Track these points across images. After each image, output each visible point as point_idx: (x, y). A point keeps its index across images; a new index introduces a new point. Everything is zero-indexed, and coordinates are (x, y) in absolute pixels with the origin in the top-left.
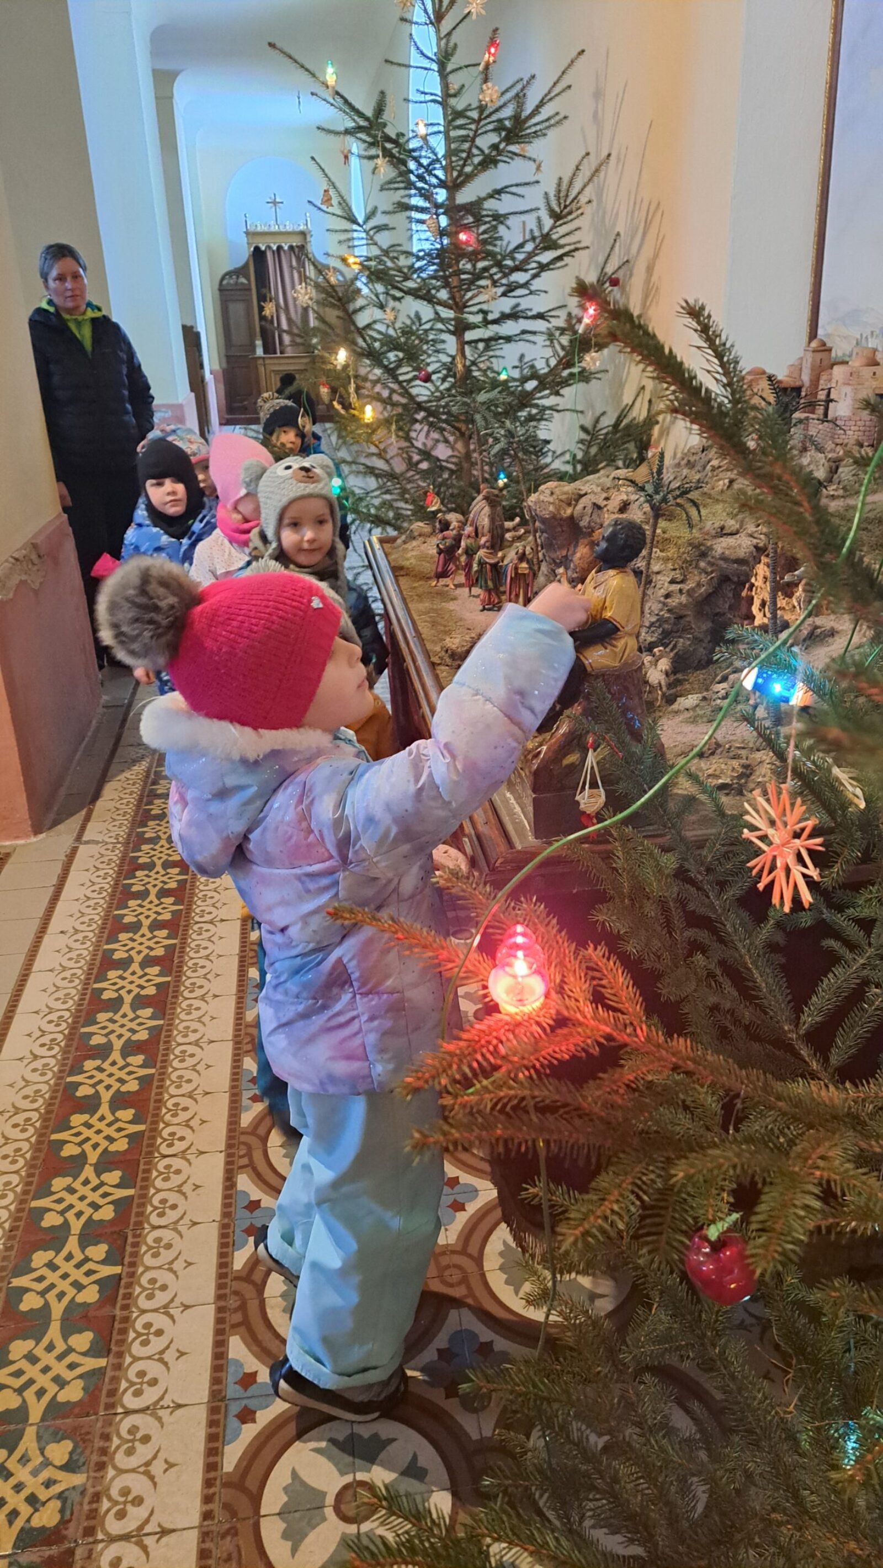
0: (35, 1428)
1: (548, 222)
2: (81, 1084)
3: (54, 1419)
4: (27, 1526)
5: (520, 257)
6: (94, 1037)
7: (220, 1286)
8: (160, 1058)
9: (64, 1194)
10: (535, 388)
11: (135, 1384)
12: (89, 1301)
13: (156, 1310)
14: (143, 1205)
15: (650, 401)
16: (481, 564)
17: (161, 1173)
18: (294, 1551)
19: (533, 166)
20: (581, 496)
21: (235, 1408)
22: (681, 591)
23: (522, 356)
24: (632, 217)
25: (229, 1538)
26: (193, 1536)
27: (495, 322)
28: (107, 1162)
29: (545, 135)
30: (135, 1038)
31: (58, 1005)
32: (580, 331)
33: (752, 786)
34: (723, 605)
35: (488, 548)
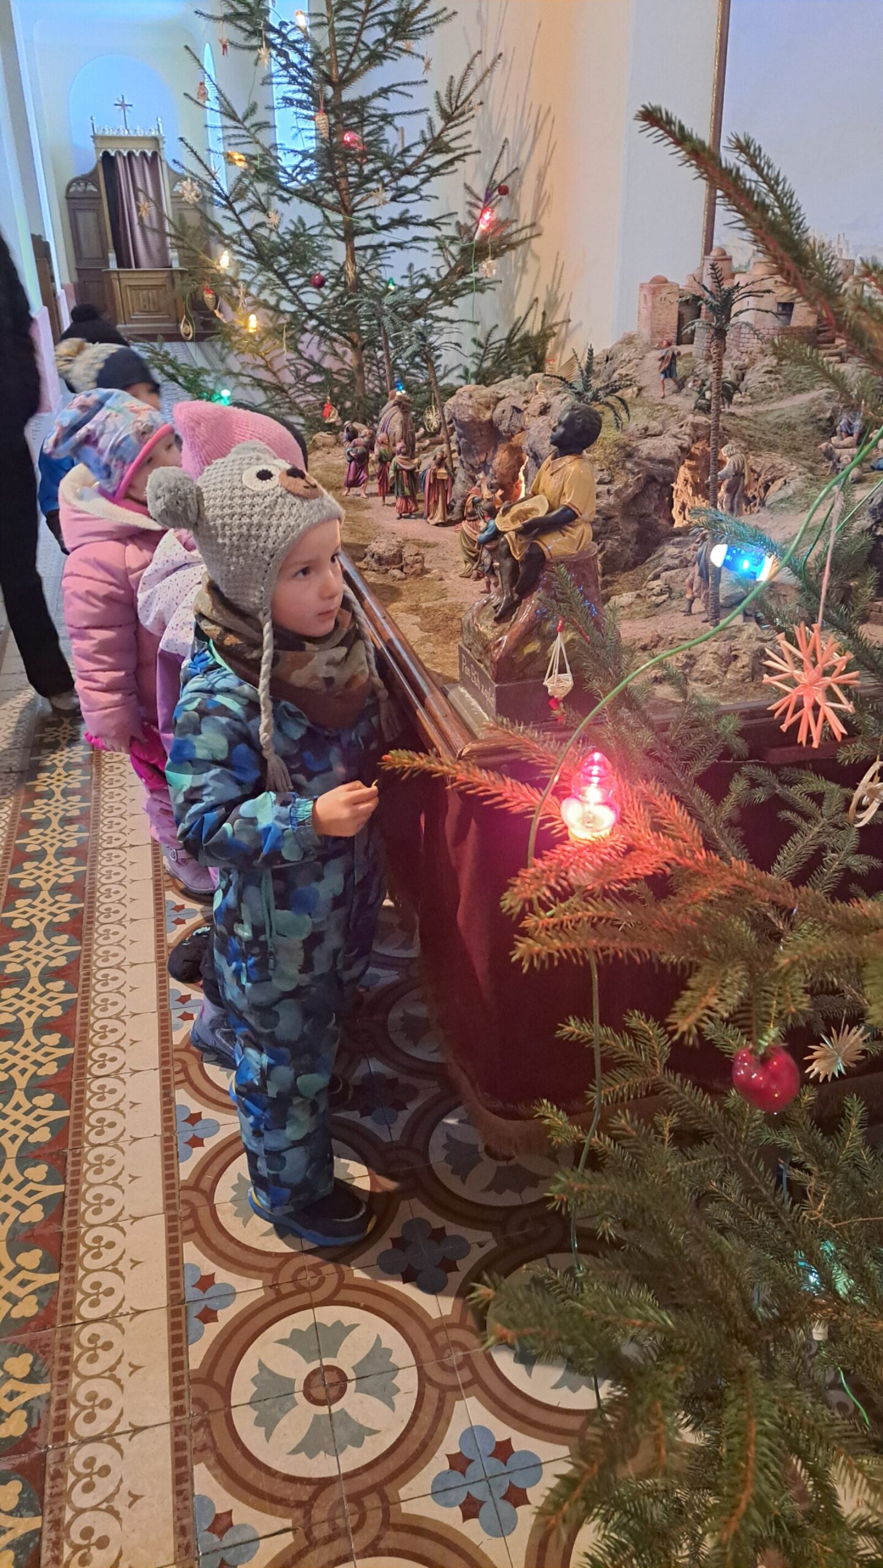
1: (439, 124)
2: (2, 1011)
3: (10, 1335)
5: (409, 161)
6: (8, 966)
7: (168, 1197)
8: (81, 983)
10: (428, 298)
11: (91, 1295)
12: (34, 1220)
13: (105, 1224)
14: (80, 1125)
15: (544, 314)
16: (397, 470)
17: (95, 1094)
18: (268, 1435)
19: (423, 64)
20: (500, 399)
21: (195, 1310)
22: (609, 491)
23: (411, 266)
24: (521, 121)
25: (202, 1430)
26: (166, 1431)
27: (386, 228)
28: (36, 1087)
29: (432, 32)
30: (52, 964)
32: (477, 237)
33: (695, 675)
34: (649, 506)
35: (404, 454)
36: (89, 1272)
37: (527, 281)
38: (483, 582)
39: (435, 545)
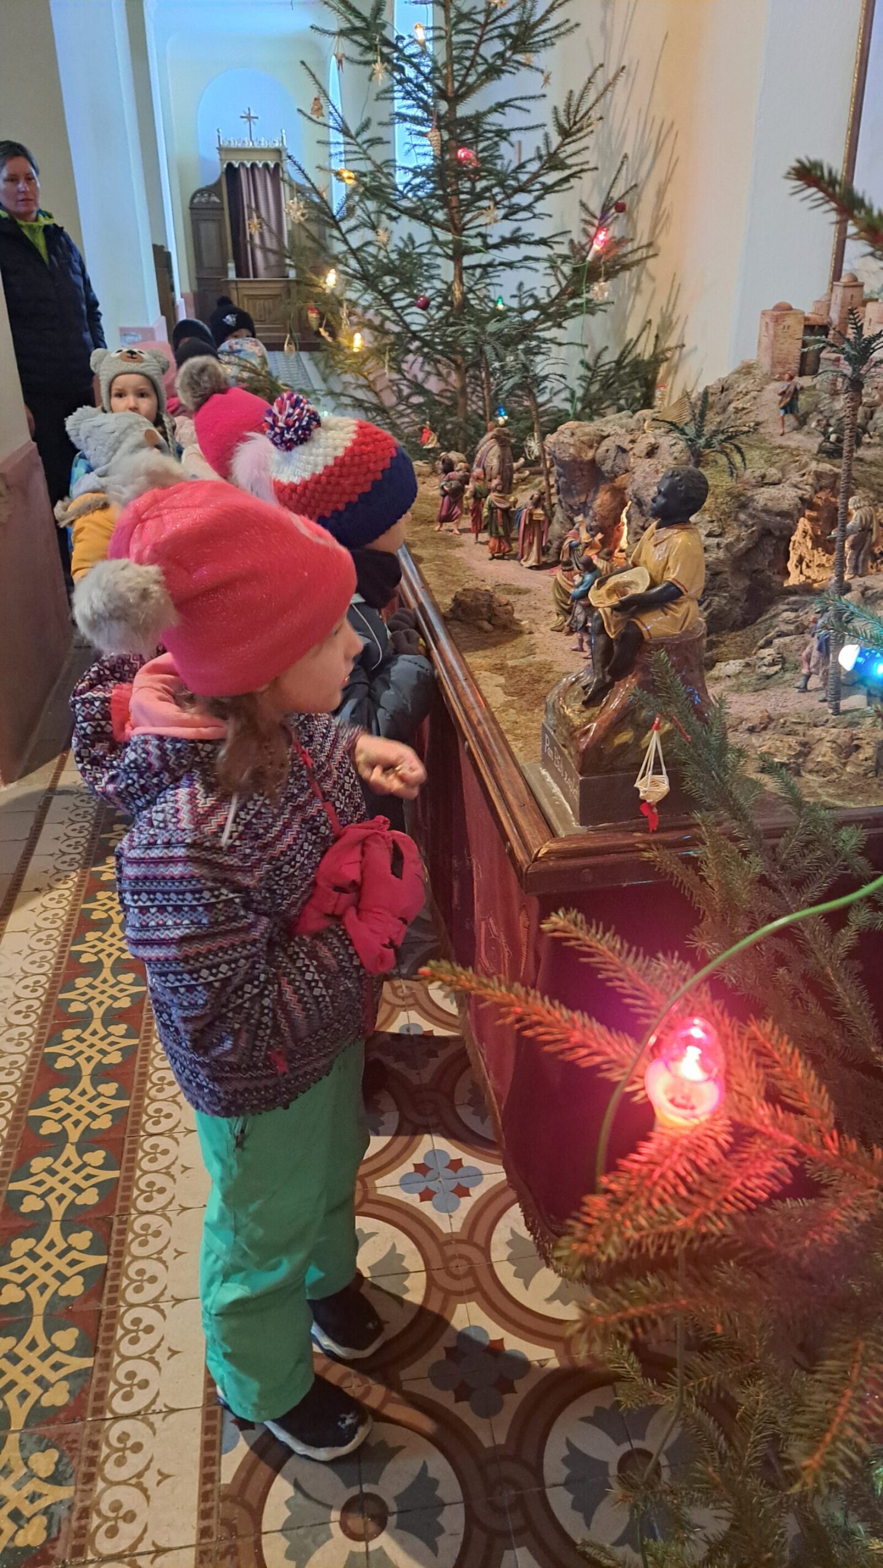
0: (17, 1435)
1: (556, 140)
2: (61, 1055)
3: (38, 1425)
4: (11, 1545)
5: (524, 177)
6: (73, 1004)
8: (143, 1028)
9: (44, 1176)
10: (536, 320)
11: (124, 1386)
12: (73, 1295)
13: (145, 1305)
14: (129, 1189)
15: (657, 337)
16: (492, 508)
17: (147, 1154)
19: (541, 78)
20: (604, 438)
22: (718, 545)
23: (520, 285)
24: (642, 137)
25: (228, 1558)
26: (191, 1554)
27: (496, 246)
28: (89, 1141)
29: (553, 44)
30: (116, 1005)
31: (34, 969)
32: (589, 258)
33: (810, 766)
34: (763, 561)
35: (499, 492)
36: (124, 1358)
37: (641, 302)
38: (576, 636)
39: (527, 592)
